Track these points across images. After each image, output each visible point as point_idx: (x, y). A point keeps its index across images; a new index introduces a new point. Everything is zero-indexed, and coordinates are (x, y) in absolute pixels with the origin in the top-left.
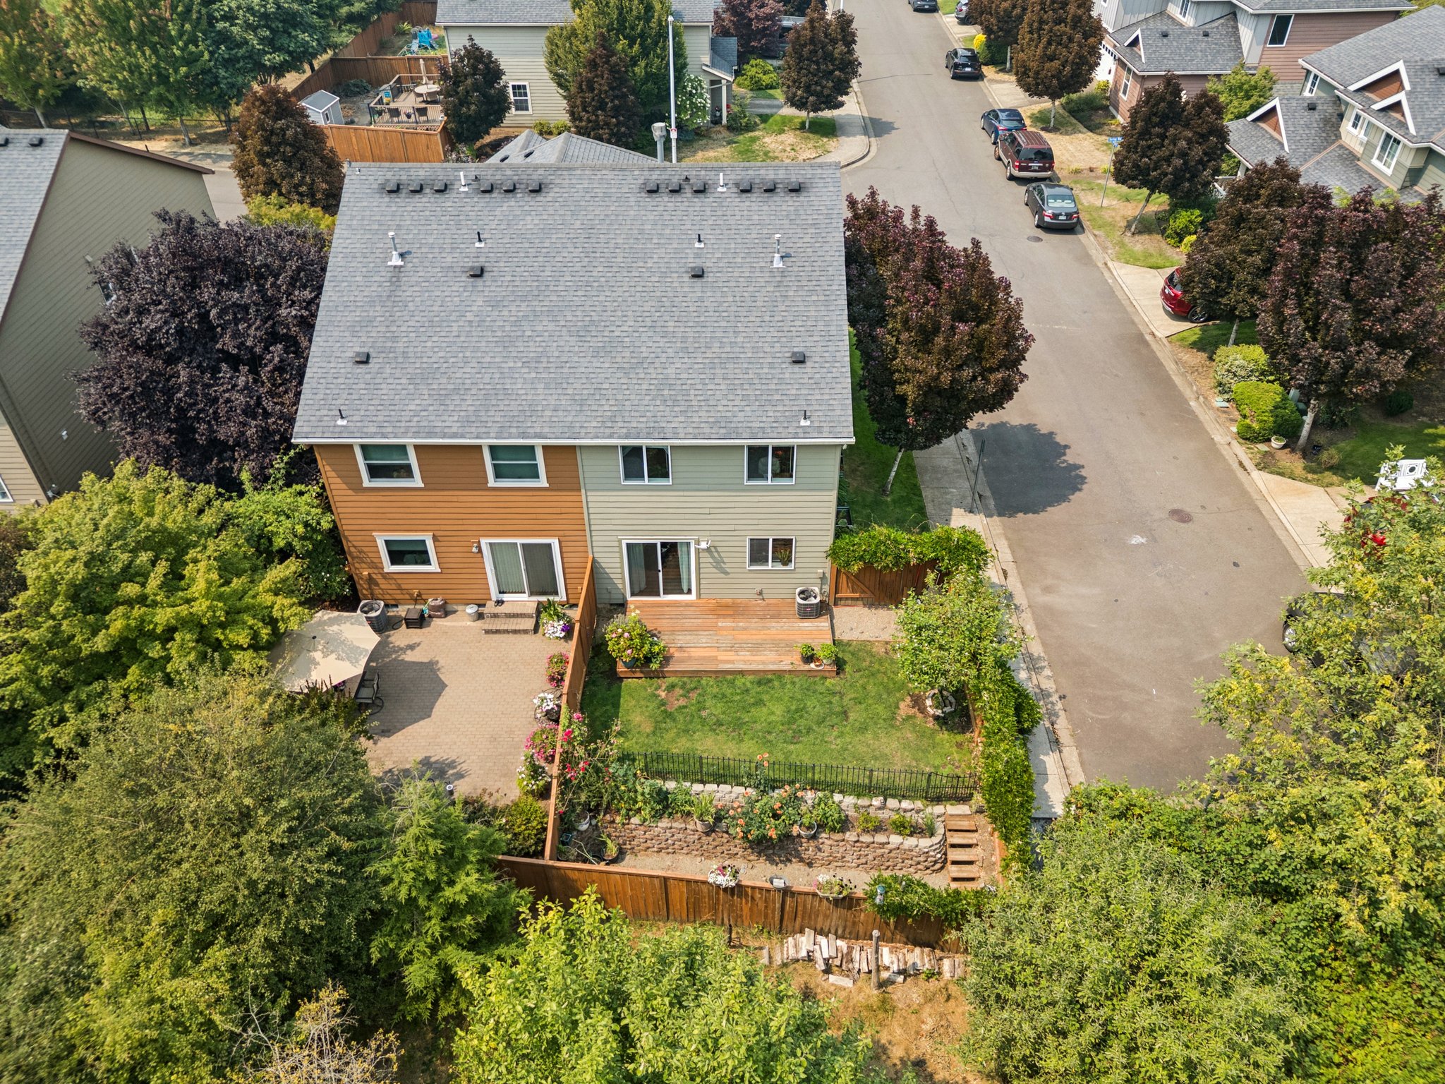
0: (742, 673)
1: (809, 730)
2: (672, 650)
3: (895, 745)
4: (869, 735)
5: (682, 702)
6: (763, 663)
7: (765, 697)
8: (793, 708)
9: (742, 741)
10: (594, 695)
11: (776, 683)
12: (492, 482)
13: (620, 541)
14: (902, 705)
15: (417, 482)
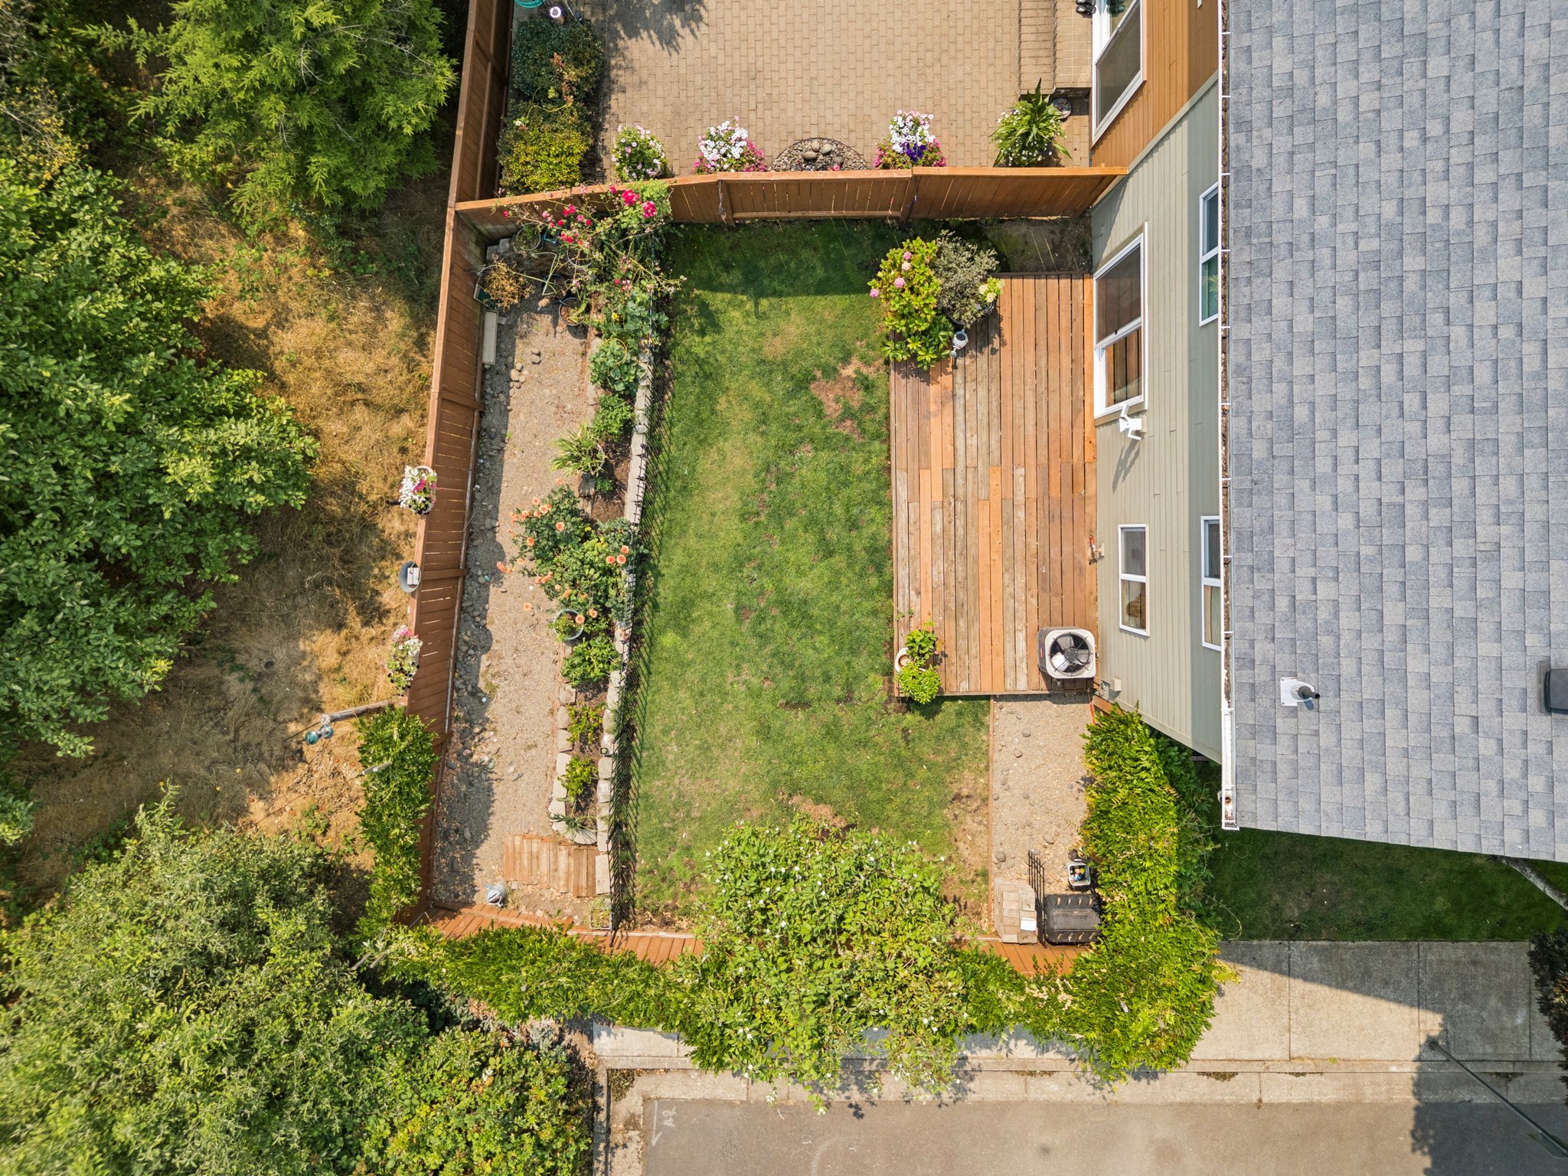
1: (763, 638)
2: (946, 380)
3: (733, 786)
4: (754, 742)
5: (832, 408)
7: (839, 561)
8: (815, 612)
9: (743, 517)
10: (849, 241)
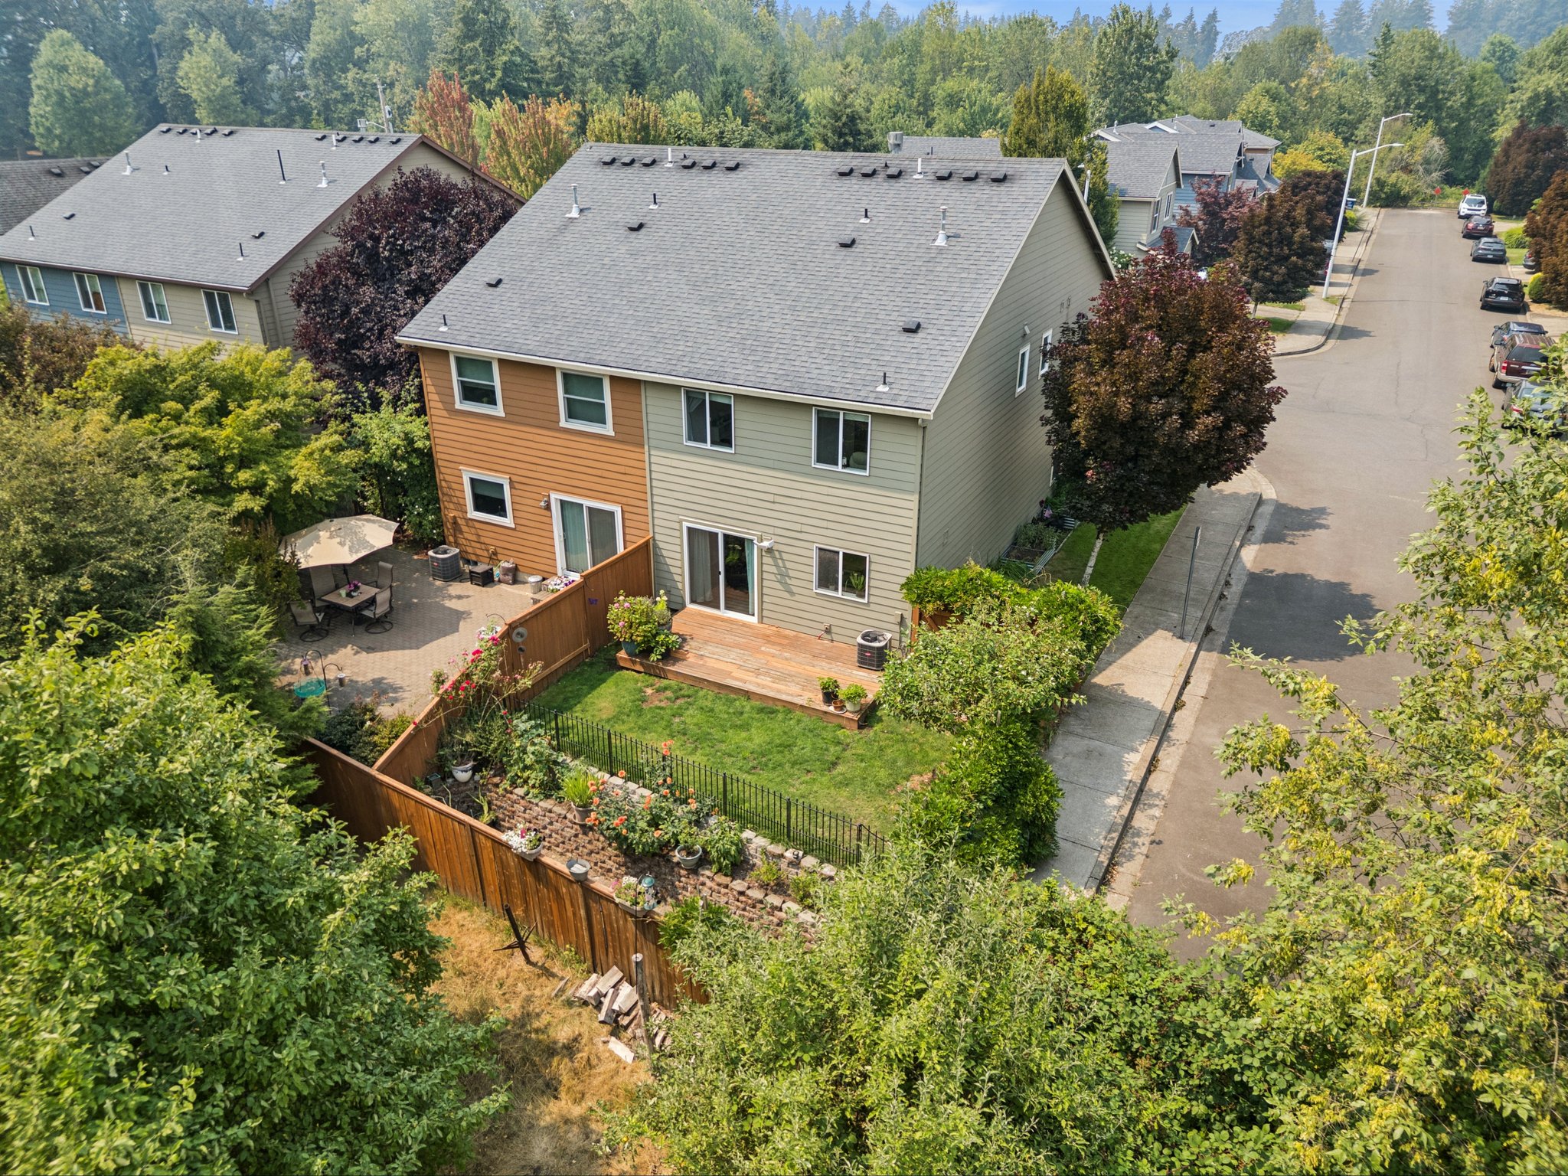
0: (748, 695)
1: (777, 767)
4: (845, 792)
5: (663, 704)
6: (779, 691)
7: (756, 724)
8: (779, 741)
11: (780, 716)
12: (563, 424)
13: (680, 522)
14: (916, 778)
15: (499, 411)
